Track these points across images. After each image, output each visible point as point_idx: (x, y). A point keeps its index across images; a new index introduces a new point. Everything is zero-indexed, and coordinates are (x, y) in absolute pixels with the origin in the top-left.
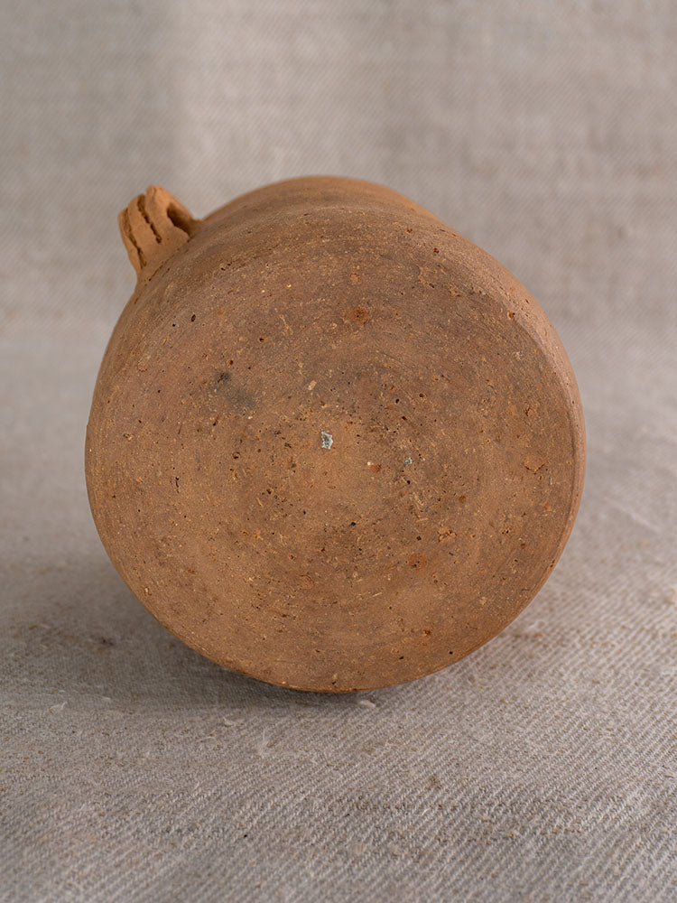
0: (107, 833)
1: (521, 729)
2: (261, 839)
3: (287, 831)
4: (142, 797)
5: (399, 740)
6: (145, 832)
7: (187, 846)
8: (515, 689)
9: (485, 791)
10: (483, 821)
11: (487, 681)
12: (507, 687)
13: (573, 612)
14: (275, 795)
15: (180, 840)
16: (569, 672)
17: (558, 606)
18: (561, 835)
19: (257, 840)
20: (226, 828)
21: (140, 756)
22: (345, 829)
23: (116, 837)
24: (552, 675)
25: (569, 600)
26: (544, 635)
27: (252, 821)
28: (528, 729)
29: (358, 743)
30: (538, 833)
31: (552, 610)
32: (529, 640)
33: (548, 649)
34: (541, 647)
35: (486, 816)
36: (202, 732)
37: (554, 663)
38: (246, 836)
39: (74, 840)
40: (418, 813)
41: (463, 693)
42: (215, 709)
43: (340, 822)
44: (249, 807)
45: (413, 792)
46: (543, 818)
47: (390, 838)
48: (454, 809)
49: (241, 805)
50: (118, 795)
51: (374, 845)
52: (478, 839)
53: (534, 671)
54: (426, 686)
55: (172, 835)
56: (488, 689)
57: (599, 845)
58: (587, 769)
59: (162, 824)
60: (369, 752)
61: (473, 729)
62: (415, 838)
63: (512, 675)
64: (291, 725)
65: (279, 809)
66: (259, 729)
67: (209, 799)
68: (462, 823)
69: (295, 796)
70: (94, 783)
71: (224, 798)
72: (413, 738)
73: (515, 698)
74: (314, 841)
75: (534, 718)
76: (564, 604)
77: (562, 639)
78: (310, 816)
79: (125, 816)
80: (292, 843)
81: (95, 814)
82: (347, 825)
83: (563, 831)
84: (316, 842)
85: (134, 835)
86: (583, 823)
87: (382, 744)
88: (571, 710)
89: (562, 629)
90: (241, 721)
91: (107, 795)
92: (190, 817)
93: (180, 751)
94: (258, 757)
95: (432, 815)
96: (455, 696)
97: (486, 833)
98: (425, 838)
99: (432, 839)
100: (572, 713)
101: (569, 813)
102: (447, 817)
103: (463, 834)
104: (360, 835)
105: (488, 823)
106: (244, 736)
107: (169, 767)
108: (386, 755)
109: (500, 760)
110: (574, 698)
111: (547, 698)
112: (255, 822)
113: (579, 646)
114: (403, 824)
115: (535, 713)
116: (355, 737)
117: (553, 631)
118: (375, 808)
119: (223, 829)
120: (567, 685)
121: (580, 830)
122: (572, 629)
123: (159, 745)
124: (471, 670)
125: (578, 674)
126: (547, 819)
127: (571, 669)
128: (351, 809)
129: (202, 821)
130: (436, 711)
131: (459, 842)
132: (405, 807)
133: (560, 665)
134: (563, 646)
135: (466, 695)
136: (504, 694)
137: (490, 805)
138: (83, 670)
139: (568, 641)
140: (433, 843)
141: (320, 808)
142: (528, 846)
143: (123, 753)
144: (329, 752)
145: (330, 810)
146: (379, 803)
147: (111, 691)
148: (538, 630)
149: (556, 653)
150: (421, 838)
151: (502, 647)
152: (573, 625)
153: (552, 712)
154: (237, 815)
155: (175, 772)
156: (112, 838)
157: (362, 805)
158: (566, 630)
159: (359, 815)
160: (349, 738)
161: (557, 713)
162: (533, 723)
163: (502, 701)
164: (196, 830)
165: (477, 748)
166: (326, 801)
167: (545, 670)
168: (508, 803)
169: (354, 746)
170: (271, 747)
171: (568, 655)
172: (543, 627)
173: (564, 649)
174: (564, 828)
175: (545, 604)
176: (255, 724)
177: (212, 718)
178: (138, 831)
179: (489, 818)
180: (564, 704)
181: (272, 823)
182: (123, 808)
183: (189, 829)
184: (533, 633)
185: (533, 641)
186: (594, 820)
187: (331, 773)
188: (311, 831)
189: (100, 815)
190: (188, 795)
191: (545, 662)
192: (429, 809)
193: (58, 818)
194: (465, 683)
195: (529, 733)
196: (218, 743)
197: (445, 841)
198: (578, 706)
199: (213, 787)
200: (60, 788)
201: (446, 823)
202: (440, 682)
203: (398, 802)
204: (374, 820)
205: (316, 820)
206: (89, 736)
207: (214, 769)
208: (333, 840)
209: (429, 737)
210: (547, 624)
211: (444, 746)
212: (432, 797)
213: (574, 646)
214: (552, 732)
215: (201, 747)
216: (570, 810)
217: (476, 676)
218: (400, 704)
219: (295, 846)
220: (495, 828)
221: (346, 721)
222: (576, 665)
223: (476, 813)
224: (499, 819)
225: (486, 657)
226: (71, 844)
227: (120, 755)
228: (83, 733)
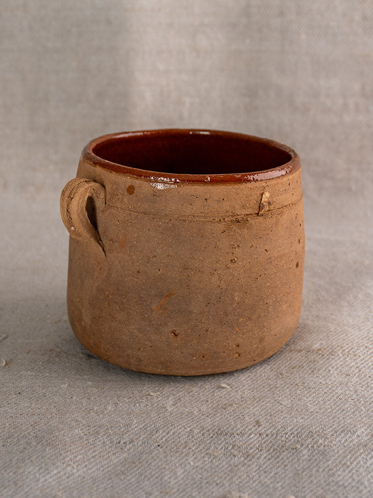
0: (88, 443)
1: (306, 399)
2: (166, 447)
3: (180, 444)
4: (106, 428)
5: (241, 403)
6: (107, 443)
7: (129, 450)
8: (304, 378)
9: (284, 427)
10: (282, 441)
11: (289, 375)
12: (300, 378)
13: (339, 338)
14: (174, 428)
15: (126, 447)
16: (334, 369)
17: (331, 335)
18: (322, 448)
19: (165, 448)
20: (149, 442)
21: (106, 409)
22: (210, 444)
23: (93, 444)
24: (325, 371)
25: (338, 332)
26: (323, 350)
27: (162, 439)
28: (309, 399)
29: (219, 405)
30: (310, 447)
31: (328, 337)
32: (314, 353)
33: (324, 357)
34: (320, 356)
35: (283, 439)
36: (138, 398)
37: (326, 364)
38: (159, 446)
39: (72, 445)
40: (248, 437)
41: (277, 381)
42: (146, 388)
43: (207, 440)
44: (161, 432)
45: (246, 427)
46: (313, 439)
47: (233, 448)
48: (267, 435)
49: (157, 432)
50: (94, 426)
51: (224, 451)
52: (278, 449)
53: (315, 369)
54: (257, 378)
55: (121, 445)
56: (290, 379)
57: (341, 452)
58: (338, 418)
59: (116, 440)
60: (225, 409)
61: (280, 398)
62: (246, 448)
63: (303, 371)
64: (185, 396)
65: (176, 434)
66: (168, 397)
67: (141, 429)
68: (271, 442)
69: (185, 428)
70: (82, 420)
71: (148, 429)
72: (248, 403)
73: (304, 383)
74: (194, 449)
75: (313, 393)
76: (335, 334)
77: (332, 352)
78: (192, 437)
79: (97, 435)
80: (182, 449)
81: (82, 434)
82: (211, 442)
83: (323, 446)
84: (195, 449)
85: (102, 444)
86: (333, 443)
87: (232, 405)
88: (333, 389)
89: (333, 346)
90: (159, 393)
91: (89, 426)
92: (130, 437)
93: (126, 407)
94: (167, 410)
95: (256, 438)
96: (272, 383)
97: (283, 447)
98: (251, 448)
99: (255, 449)
100: (334, 391)
101: (326, 438)
102: (263, 439)
103: (271, 447)
104: (217, 446)
105: (284, 442)
106: (160, 401)
107: (121, 414)
108: (233, 410)
109: (293, 413)
110: (335, 383)
111: (321, 383)
112: (164, 439)
113: (341, 355)
114: (240, 441)
115: (314, 390)
116: (217, 402)
117: (328, 347)
118: (226, 434)
119: (147, 443)
120: (332, 376)
121: (332, 445)
122: (338, 346)
123: (116, 404)
124: (282, 370)
125: (339, 370)
126: (315, 440)
127: (335, 368)
128: (213, 435)
129: (137, 439)
130: (261, 390)
131: (268, 450)
132: (242, 434)
133: (329, 366)
134: (332, 355)
135: (278, 382)
136: (298, 381)
137: (286, 434)
138: (77, 369)
139: (335, 352)
140: (255, 450)
141: (198, 434)
142: (304, 453)
143: (97, 408)
144: (204, 408)
145: (203, 435)
146: (228, 432)
147: (91, 379)
148: (319, 347)
149: (328, 359)
150: (249, 448)
151: (299, 358)
152: (339, 344)
153: (323, 390)
154: (155, 436)
155: (124, 416)
156: (91, 445)
157: (219, 433)
158: (335, 347)
159: (218, 437)
160: (215, 402)
161: (325, 391)
162: (312, 396)
163: (297, 385)
164: (133, 443)
165: (282, 408)
166: (201, 431)
167: (322, 368)
168: (295, 433)
169: (217, 406)
170: (174, 405)
171: (334, 360)
172: (323, 345)
173: (332, 357)
174: (323, 444)
175: (325, 334)
176: (166, 395)
177: (144, 392)
178: (104, 442)
179: (285, 440)
180: (330, 386)
181: (173, 440)
182: (97, 432)
183: (130, 442)
184: (317, 349)
185: (316, 353)
186: (340, 441)
187: (204, 418)
188: (192, 444)
189: (85, 435)
190: (130, 427)
191: (322, 364)
192: (254, 435)
193: (64, 435)
194: (278, 376)
195: (310, 401)
196: (146, 403)
197: (261, 450)
198: (337, 387)
199: (143, 423)
200: (65, 422)
201: (263, 442)
202: (264, 376)
203: (238, 432)
204: (225, 439)
205: (195, 439)
206: (79, 400)
207: (144, 415)
208: (204, 448)
209: (257, 402)
210: (324, 344)
211: (264, 407)
212: (256, 430)
213: (338, 355)
214: (322, 400)
215: (137, 405)
216: (328, 437)
217: (284, 372)
218: (243, 386)
219: (184, 450)
220: (288, 444)
221: (214, 394)
222: (338, 366)
223: (279, 437)
224: (290, 440)
225: (290, 363)
226: (70, 446)
227: (95, 408)
228: (77, 398)
